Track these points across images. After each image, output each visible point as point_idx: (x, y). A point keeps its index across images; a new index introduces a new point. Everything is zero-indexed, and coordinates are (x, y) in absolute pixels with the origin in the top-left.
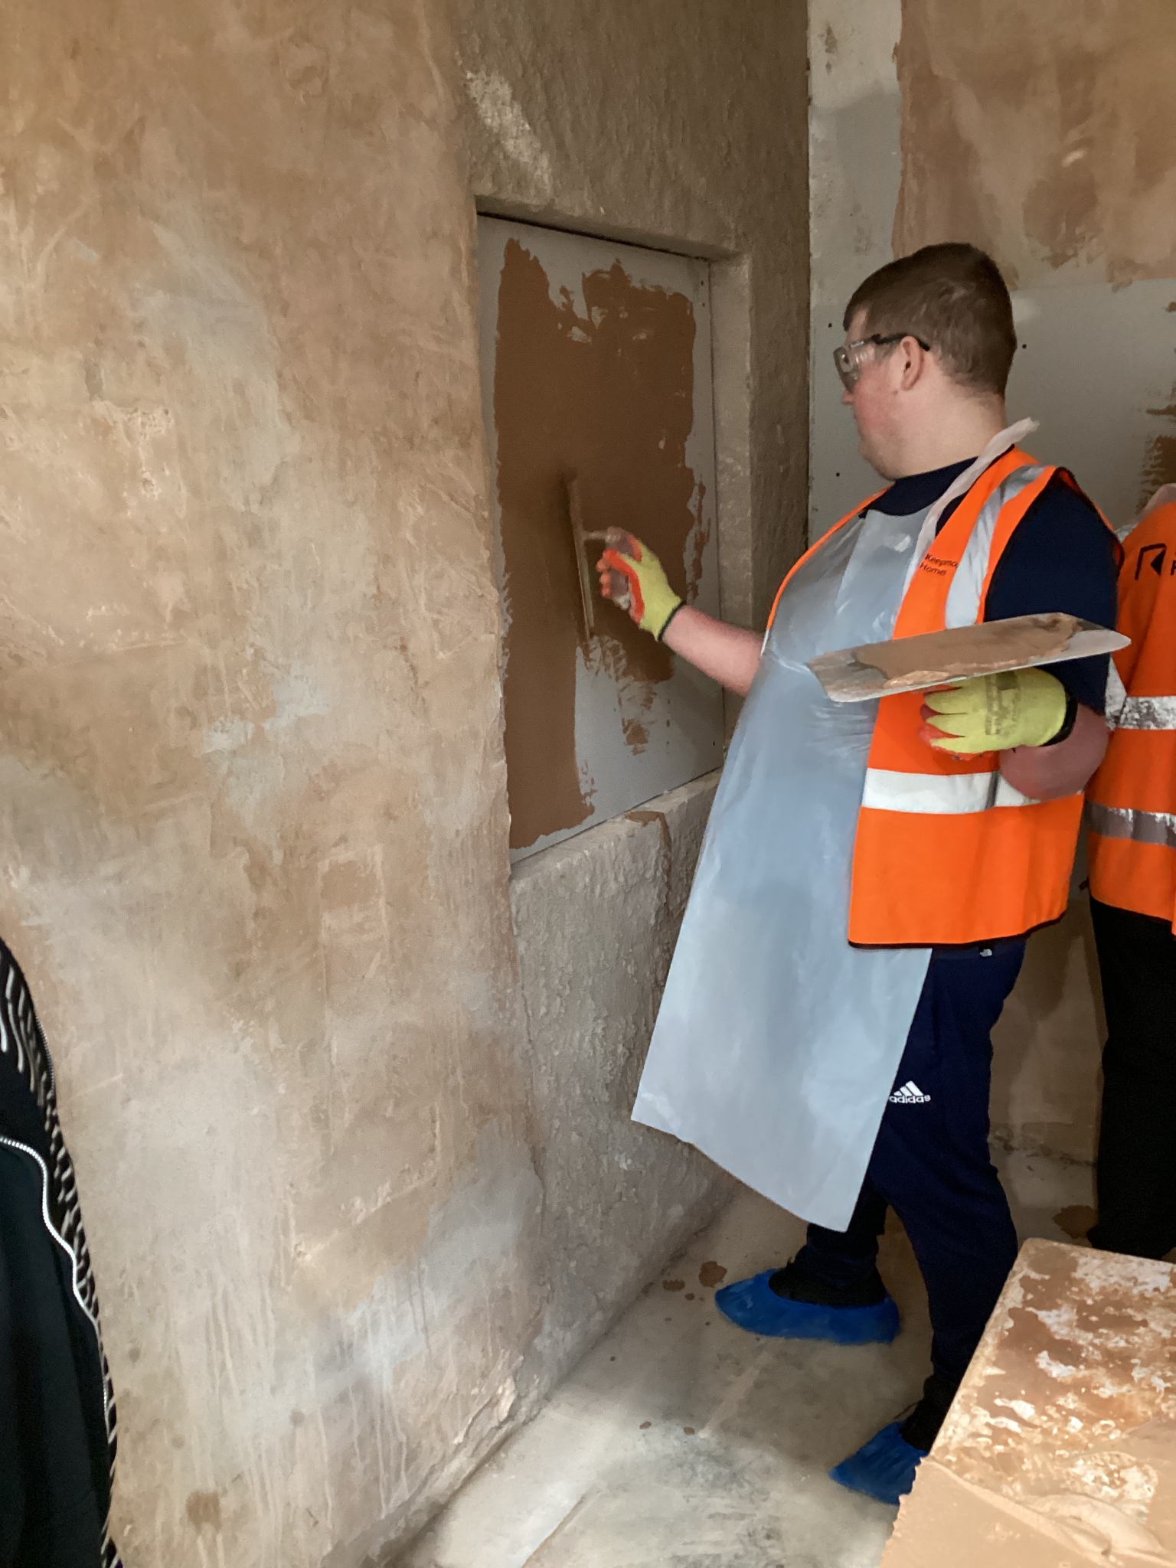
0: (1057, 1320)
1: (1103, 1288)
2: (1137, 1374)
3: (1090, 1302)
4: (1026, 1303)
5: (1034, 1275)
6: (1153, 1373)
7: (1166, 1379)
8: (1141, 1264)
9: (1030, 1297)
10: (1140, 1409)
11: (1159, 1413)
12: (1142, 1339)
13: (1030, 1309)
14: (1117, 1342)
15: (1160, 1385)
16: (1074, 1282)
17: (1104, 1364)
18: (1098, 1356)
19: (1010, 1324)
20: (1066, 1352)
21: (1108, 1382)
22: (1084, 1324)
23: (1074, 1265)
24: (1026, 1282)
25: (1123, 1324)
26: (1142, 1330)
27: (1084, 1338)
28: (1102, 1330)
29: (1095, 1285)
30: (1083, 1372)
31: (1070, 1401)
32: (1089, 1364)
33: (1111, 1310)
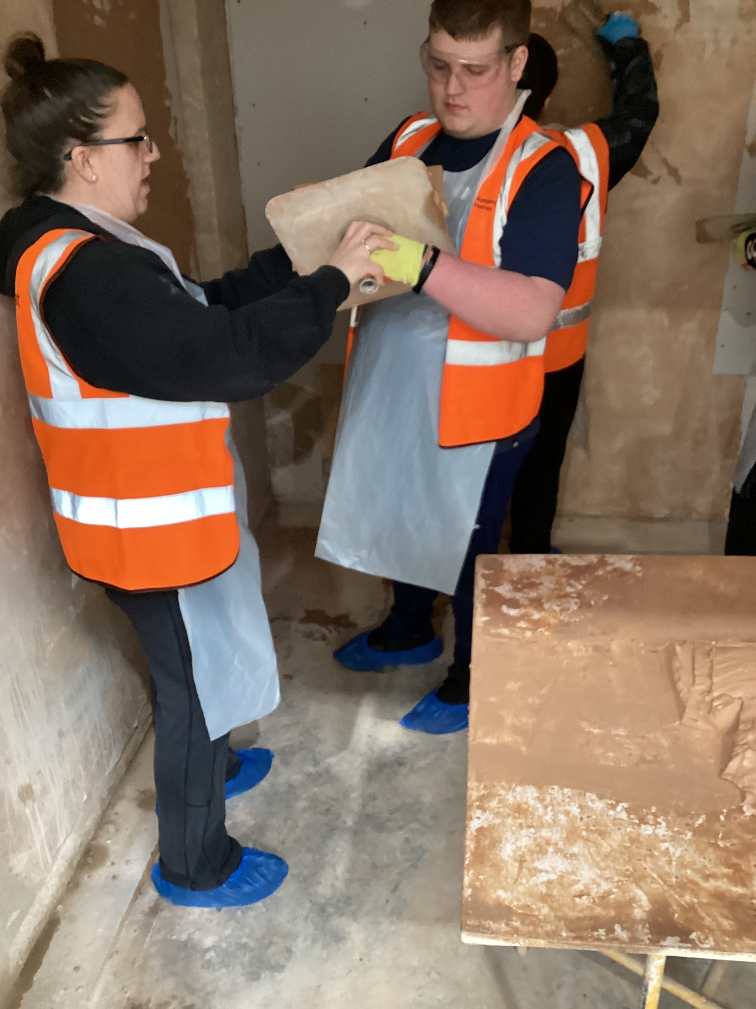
0: (504, 590)
1: (519, 573)
2: (546, 606)
3: (515, 579)
4: (488, 585)
5: (487, 572)
6: (552, 604)
7: (559, 606)
8: (531, 558)
9: (488, 582)
10: (553, 621)
11: (560, 621)
12: (543, 590)
13: (491, 588)
14: (533, 594)
15: (557, 608)
16: (505, 571)
17: (531, 605)
18: (527, 602)
19: (484, 596)
20: (513, 603)
21: (535, 612)
22: (516, 590)
23: (502, 564)
24: (485, 576)
25: (533, 586)
26: (541, 587)
27: (519, 596)
28: (525, 590)
29: (514, 571)
30: (523, 611)
31: (522, 624)
32: (525, 606)
33: (525, 581)
